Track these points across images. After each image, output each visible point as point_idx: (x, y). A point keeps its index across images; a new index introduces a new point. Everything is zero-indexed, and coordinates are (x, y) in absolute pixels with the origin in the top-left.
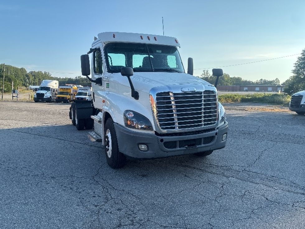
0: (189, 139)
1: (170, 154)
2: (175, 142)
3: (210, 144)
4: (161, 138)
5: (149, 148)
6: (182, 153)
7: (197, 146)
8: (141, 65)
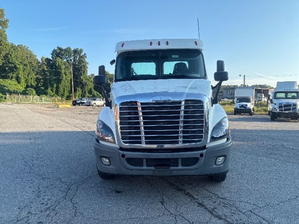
0: (158, 157)
1: (134, 173)
2: (141, 159)
3: (192, 167)
4: (122, 153)
5: (111, 163)
6: (151, 173)
7: (171, 168)
8: (172, 73)
